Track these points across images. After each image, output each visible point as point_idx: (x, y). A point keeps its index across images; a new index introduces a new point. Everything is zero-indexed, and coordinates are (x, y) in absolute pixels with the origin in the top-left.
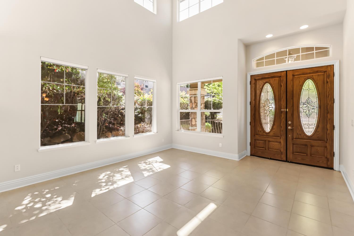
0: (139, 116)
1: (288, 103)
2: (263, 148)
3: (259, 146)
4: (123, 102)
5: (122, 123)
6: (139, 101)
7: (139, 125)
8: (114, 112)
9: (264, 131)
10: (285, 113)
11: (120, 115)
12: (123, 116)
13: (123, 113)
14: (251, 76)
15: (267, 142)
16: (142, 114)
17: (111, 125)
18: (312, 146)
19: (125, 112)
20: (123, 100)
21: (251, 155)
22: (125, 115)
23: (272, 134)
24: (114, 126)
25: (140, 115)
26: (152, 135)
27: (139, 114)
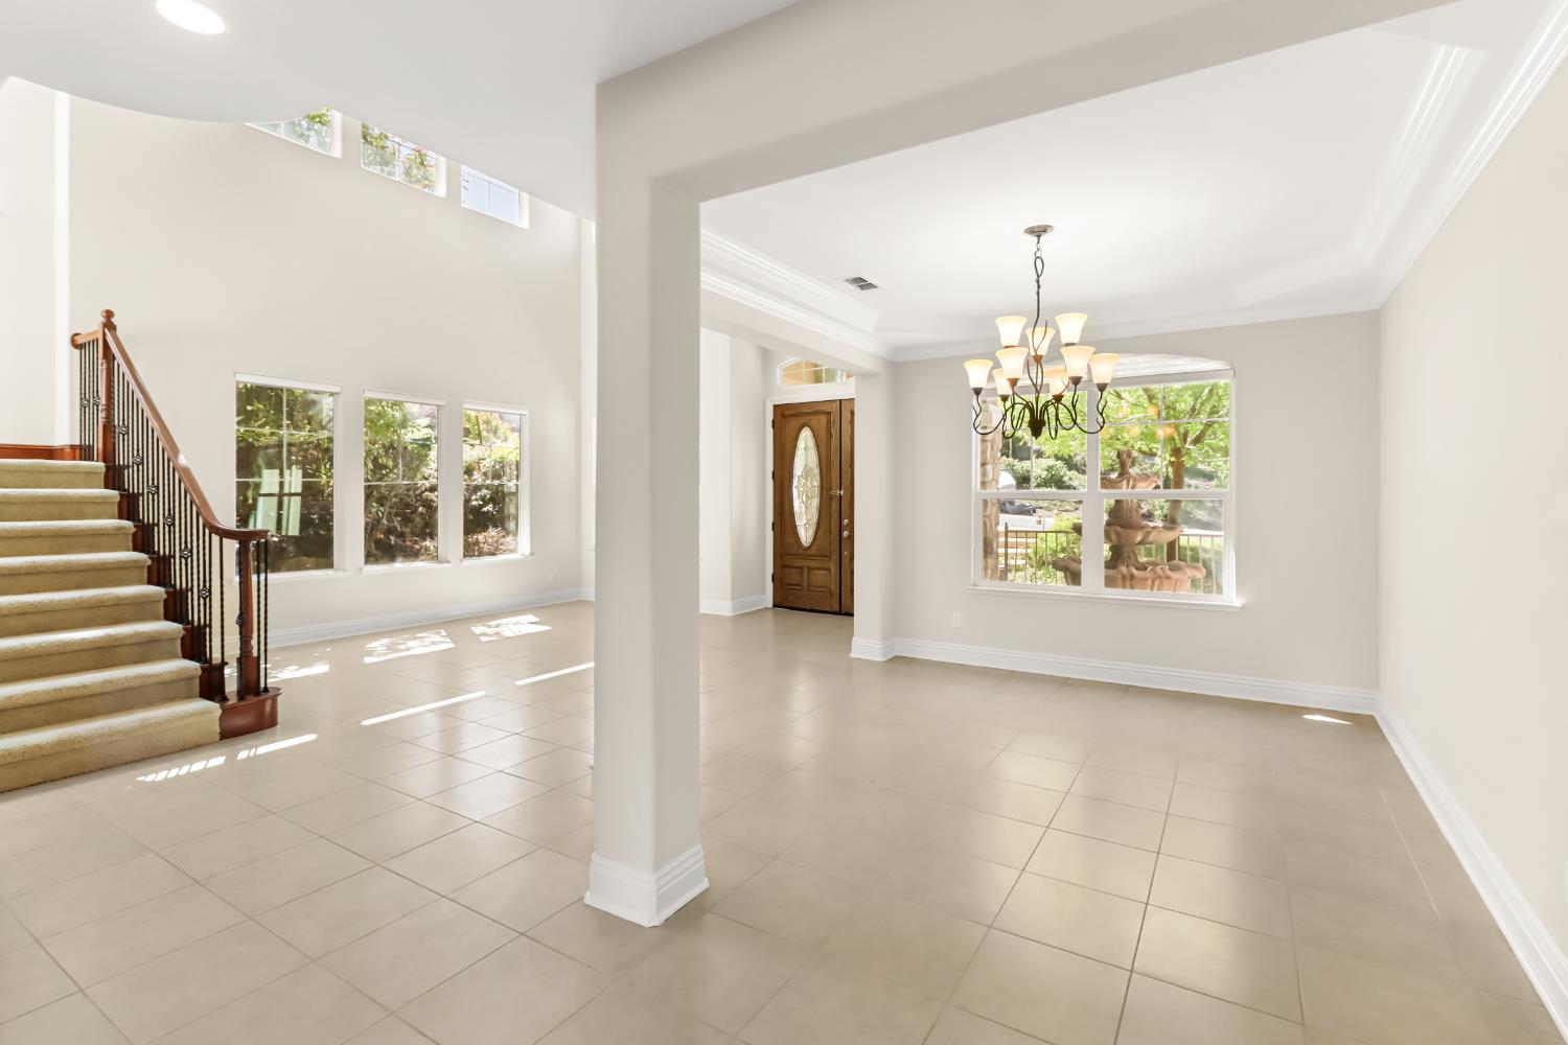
0: (485, 509)
2: (798, 585)
3: (790, 582)
4: (434, 465)
5: (429, 529)
6: (484, 462)
7: (481, 537)
8: (401, 499)
9: (800, 545)
10: (839, 499)
11: (421, 509)
12: (431, 508)
13: (432, 501)
14: (775, 407)
15: (805, 571)
16: (495, 504)
17: (392, 538)
19: (437, 497)
20: (431, 463)
21: (775, 606)
22: (437, 508)
23: (815, 550)
24: (404, 541)
25: (489, 508)
26: (517, 562)
27: (486, 503)
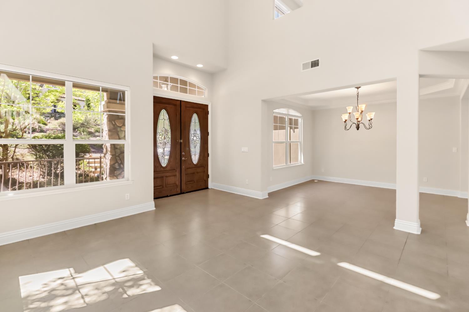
1: (182, 136)
2: (160, 186)
9: (161, 166)
10: (180, 143)
15: (164, 178)
18: (197, 173)
23: (168, 168)
